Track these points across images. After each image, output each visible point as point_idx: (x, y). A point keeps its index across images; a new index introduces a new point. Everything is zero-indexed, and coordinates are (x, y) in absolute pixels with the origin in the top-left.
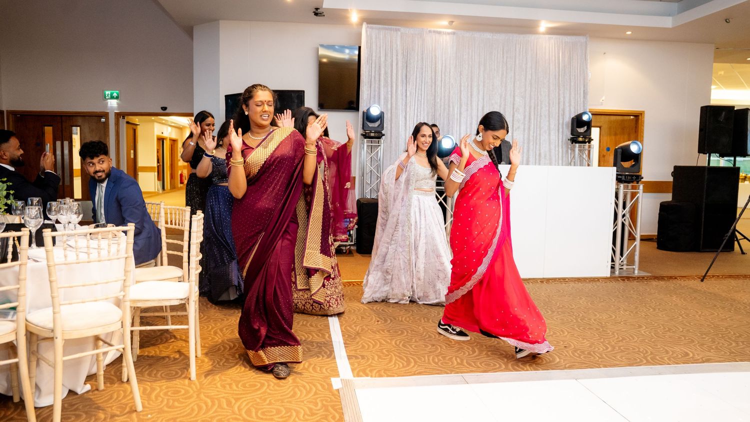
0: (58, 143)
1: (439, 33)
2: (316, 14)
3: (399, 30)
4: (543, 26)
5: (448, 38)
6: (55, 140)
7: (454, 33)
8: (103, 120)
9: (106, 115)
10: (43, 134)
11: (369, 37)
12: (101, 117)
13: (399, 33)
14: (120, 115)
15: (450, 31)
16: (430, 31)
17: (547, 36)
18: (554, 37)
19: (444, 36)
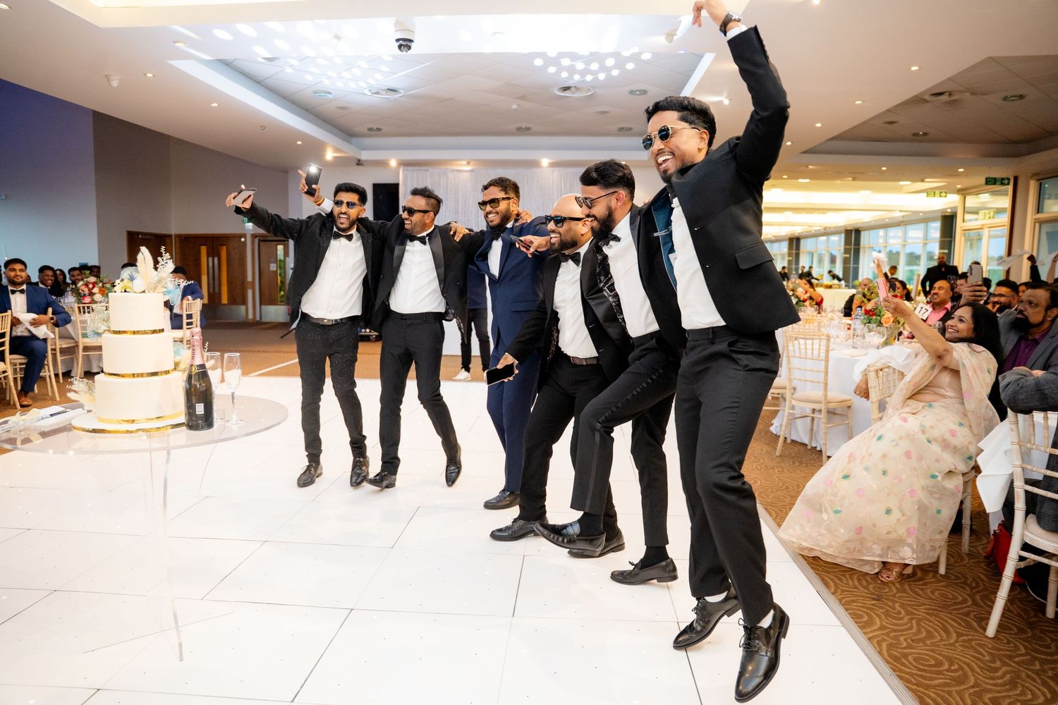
0: (210, 259)
1: (460, 171)
2: (358, 165)
3: (427, 171)
4: (545, 162)
5: (467, 175)
6: (208, 256)
7: (472, 171)
8: (243, 240)
9: (244, 236)
10: (200, 252)
11: (405, 177)
12: (241, 237)
13: (429, 173)
14: (254, 236)
15: (468, 168)
16: (453, 170)
17: (550, 169)
18: (557, 169)
19: (465, 174)
